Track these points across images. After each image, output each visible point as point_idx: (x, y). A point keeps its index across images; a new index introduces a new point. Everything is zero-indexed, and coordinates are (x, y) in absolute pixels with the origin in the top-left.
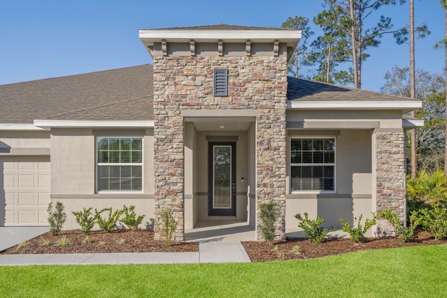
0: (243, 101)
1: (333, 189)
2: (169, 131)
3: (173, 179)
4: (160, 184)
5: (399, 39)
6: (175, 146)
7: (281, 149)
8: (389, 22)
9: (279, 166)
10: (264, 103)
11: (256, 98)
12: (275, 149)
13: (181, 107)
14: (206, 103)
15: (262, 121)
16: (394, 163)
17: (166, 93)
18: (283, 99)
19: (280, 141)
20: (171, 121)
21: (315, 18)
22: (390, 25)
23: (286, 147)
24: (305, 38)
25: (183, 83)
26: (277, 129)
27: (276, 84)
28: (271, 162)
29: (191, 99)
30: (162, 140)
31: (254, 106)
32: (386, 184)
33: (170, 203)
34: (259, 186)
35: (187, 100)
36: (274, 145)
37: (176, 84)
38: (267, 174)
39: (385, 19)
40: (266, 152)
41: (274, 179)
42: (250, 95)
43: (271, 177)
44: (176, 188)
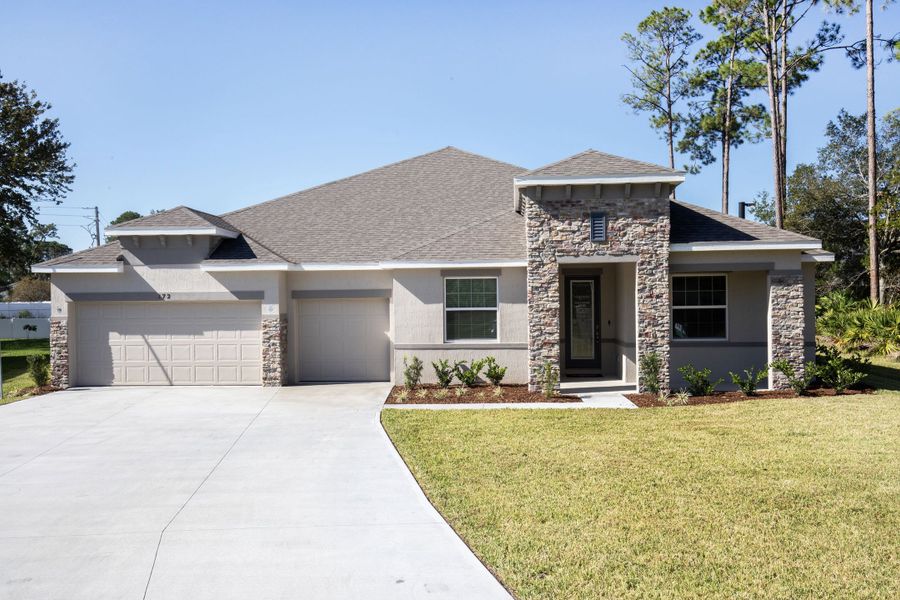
0: (623, 247)
1: (724, 336)
2: (544, 280)
3: (548, 329)
4: (536, 334)
5: (856, 59)
6: (550, 295)
7: (664, 296)
8: (837, 31)
9: (662, 314)
10: (645, 248)
11: (637, 241)
12: (658, 297)
13: (557, 254)
14: (583, 249)
15: (644, 267)
16: (792, 309)
17: (541, 239)
18: (666, 244)
19: (663, 288)
20: (546, 268)
21: (702, 13)
22: (839, 36)
23: (669, 293)
24: (684, 46)
25: (558, 228)
26: (660, 275)
27: (658, 227)
28: (653, 311)
29: (568, 244)
30: (537, 288)
31: (634, 251)
32: (784, 333)
33: (546, 354)
34: (640, 336)
35: (563, 246)
36: (656, 292)
37: (551, 230)
38: (649, 324)
39: (829, 27)
40: (649, 300)
41: (657, 329)
42: (631, 239)
43: (654, 326)
44: (552, 338)
